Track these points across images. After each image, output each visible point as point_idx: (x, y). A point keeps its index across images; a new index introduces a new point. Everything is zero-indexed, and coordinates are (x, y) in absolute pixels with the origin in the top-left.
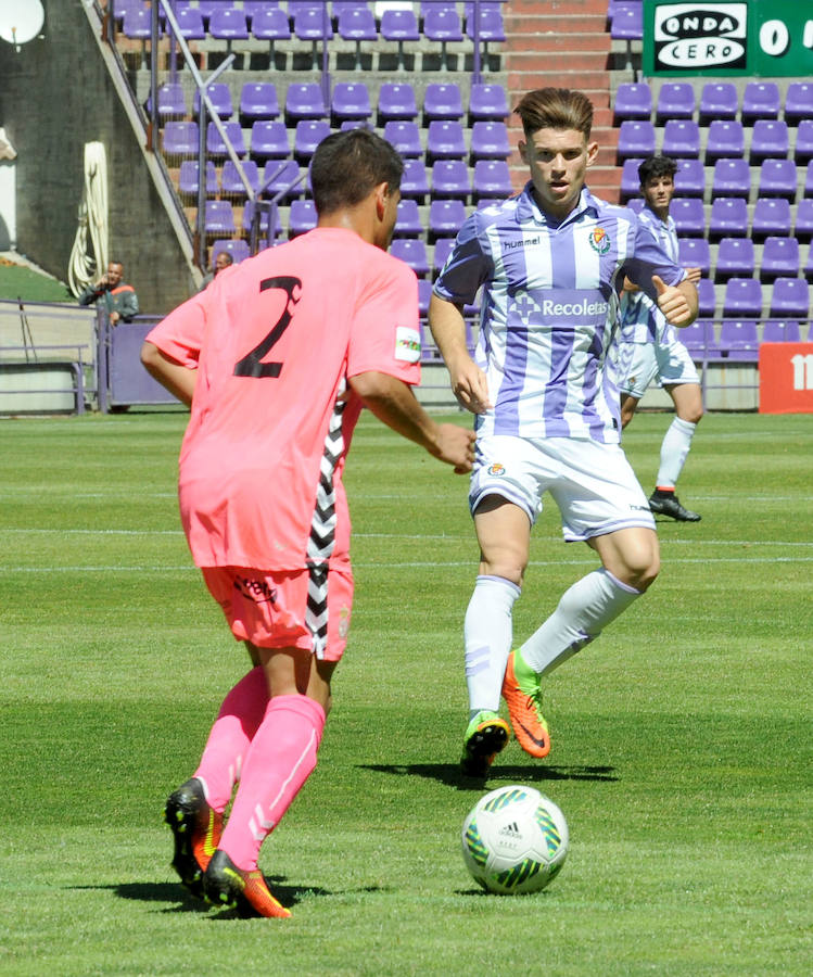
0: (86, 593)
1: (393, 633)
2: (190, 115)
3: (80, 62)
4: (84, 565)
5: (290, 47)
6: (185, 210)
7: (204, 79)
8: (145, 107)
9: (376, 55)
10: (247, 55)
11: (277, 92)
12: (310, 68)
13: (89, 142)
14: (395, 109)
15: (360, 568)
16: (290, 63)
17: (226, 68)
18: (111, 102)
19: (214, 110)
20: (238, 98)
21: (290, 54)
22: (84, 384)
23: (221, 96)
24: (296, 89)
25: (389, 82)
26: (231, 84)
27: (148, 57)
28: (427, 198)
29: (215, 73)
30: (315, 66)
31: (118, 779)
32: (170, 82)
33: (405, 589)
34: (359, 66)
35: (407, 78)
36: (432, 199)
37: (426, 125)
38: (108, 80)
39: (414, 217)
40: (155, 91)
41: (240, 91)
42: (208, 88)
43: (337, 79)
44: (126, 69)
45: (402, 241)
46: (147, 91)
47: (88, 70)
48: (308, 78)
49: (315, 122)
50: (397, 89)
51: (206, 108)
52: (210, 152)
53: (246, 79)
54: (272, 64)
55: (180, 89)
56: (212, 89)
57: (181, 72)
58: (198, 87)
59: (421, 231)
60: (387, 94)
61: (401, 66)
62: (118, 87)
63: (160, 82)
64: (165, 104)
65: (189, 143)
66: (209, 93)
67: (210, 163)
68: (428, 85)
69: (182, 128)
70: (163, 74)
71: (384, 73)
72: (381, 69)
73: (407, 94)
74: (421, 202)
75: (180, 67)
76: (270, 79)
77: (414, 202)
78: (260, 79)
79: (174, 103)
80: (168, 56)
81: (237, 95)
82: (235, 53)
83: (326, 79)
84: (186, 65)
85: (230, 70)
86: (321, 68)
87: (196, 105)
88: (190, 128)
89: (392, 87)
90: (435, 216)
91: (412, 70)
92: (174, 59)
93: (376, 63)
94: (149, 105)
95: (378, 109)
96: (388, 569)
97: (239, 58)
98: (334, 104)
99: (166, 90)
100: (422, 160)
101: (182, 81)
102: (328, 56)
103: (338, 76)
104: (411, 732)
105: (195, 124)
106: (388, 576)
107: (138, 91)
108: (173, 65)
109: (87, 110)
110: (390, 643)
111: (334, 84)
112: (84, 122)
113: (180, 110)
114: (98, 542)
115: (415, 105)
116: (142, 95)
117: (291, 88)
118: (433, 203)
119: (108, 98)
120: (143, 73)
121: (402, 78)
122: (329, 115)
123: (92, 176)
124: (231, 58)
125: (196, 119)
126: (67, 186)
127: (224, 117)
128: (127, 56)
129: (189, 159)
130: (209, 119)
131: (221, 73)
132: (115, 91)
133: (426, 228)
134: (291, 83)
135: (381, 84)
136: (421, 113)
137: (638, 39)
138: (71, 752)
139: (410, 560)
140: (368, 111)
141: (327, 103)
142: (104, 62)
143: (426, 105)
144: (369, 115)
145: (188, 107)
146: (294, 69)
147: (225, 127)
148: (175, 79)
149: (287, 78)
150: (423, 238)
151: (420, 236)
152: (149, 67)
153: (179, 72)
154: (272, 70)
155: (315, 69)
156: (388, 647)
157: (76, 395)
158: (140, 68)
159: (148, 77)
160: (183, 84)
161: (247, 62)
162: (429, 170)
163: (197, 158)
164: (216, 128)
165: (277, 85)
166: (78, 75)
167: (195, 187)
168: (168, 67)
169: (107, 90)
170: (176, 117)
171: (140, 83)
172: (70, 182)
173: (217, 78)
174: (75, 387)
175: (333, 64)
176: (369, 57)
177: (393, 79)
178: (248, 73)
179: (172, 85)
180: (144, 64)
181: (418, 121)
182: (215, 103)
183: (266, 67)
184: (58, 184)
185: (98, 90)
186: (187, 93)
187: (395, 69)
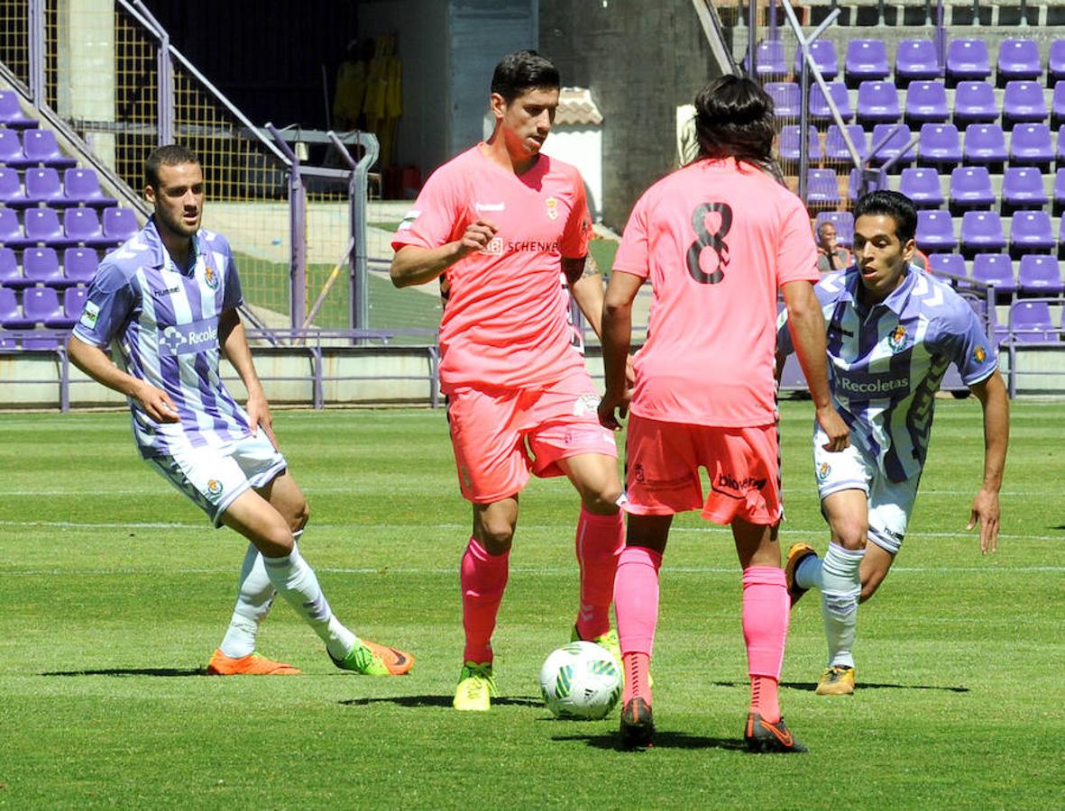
0: (683, 597)
1: (1021, 644)
2: (791, 75)
3: (672, 18)
4: (680, 566)
6: (785, 178)
7: (806, 36)
8: (742, 66)
9: (996, 8)
10: (854, 8)
11: (888, 49)
12: (923, 23)
13: (681, 105)
14: (1017, 68)
15: (981, 572)
16: (900, 18)
17: (830, 24)
18: (705, 60)
19: (818, 70)
20: (844, 56)
21: (901, 7)
23: (824, 54)
24: (908, 45)
25: (1010, 38)
26: (837, 41)
27: (746, 12)
28: (1053, 165)
29: (818, 29)
30: (929, 20)
31: (724, 801)
32: (770, 39)
33: (1034, 595)
34: (976, 20)
35: (1031, 33)
36: (1057, 167)
37: (1051, 85)
38: (702, 37)
39: (1038, 186)
40: (753, 49)
41: (846, 49)
42: (811, 45)
43: (953, 35)
44: (722, 25)
45: (1024, 213)
46: (745, 48)
47: (681, 27)
48: (920, 33)
49: (928, 82)
50: (1018, 45)
51: (809, 67)
52: (813, 116)
53: (853, 35)
54: (882, 19)
55: (780, 46)
56: (815, 46)
57: (782, 28)
58: (800, 44)
59: (1045, 202)
60: (1008, 51)
61: (1024, 20)
62: (712, 45)
63: (758, 39)
64: (764, 63)
65: (790, 106)
66: (812, 51)
67: (813, 127)
68: (1053, 40)
69: (782, 89)
70: (762, 31)
71: (1004, 28)
72: (1001, 24)
73: (1030, 51)
74: (1045, 170)
75: (781, 22)
76: (879, 35)
77: (1037, 169)
78: (866, 35)
79: (774, 62)
80: (767, 10)
81: (842, 53)
82: (840, 7)
83: (941, 35)
84: (786, 20)
85: (835, 25)
86: (934, 23)
87: (798, 65)
88: (791, 89)
89: (1012, 44)
91: (1037, 24)
92: (773, 14)
93: (995, 18)
94: (746, 64)
95: (997, 68)
96: (1016, 574)
97: (845, 12)
98: (949, 62)
99: (765, 48)
100: (1047, 123)
101: (782, 38)
102: (943, 9)
103: (954, 32)
104: (1044, 754)
105: (796, 85)
106: (1015, 580)
107: (734, 49)
108: (773, 21)
109: (679, 70)
110: (1018, 654)
111: (950, 40)
112: (676, 83)
113: (780, 69)
114: (696, 541)
115: (1039, 63)
116: (739, 53)
117: (905, 43)
118: (1059, 170)
119: (701, 56)
120: (739, 29)
121: (1024, 34)
122: (943, 75)
123: (685, 142)
124: (837, 12)
125: (797, 79)
126: (658, 153)
127: (828, 77)
128: (722, 11)
129: (790, 123)
130: (812, 79)
131: (825, 29)
132: (710, 49)
133: (1051, 197)
134: (902, 40)
135: (1001, 40)
136: (1045, 72)
138: (672, 770)
139: (1039, 564)
140: (987, 70)
141: (942, 60)
142: (698, 17)
143: (1051, 63)
144: (989, 74)
145: (788, 66)
146: (906, 24)
147: (829, 88)
148: (775, 36)
149: (898, 34)
150: (1047, 209)
151: (1044, 206)
152: (746, 23)
153: (779, 28)
154: (882, 25)
155: (929, 24)
156: (1016, 660)
158: (736, 24)
159: (746, 33)
160: (784, 40)
161: (853, 17)
162: (1055, 134)
163: (798, 122)
164: (820, 89)
165: (887, 42)
166: (670, 32)
167: (796, 154)
168: (767, 23)
169: (701, 48)
170: (777, 78)
171: (736, 40)
172: (660, 148)
173: (821, 33)
175: (948, 18)
176: (989, 10)
177: (1014, 34)
178: (853, 29)
179: (772, 42)
180: (741, 20)
181: (1043, 80)
182: (818, 62)
183: (875, 23)
184: (648, 152)
185: (691, 48)
186: (789, 52)
187: (1017, 23)
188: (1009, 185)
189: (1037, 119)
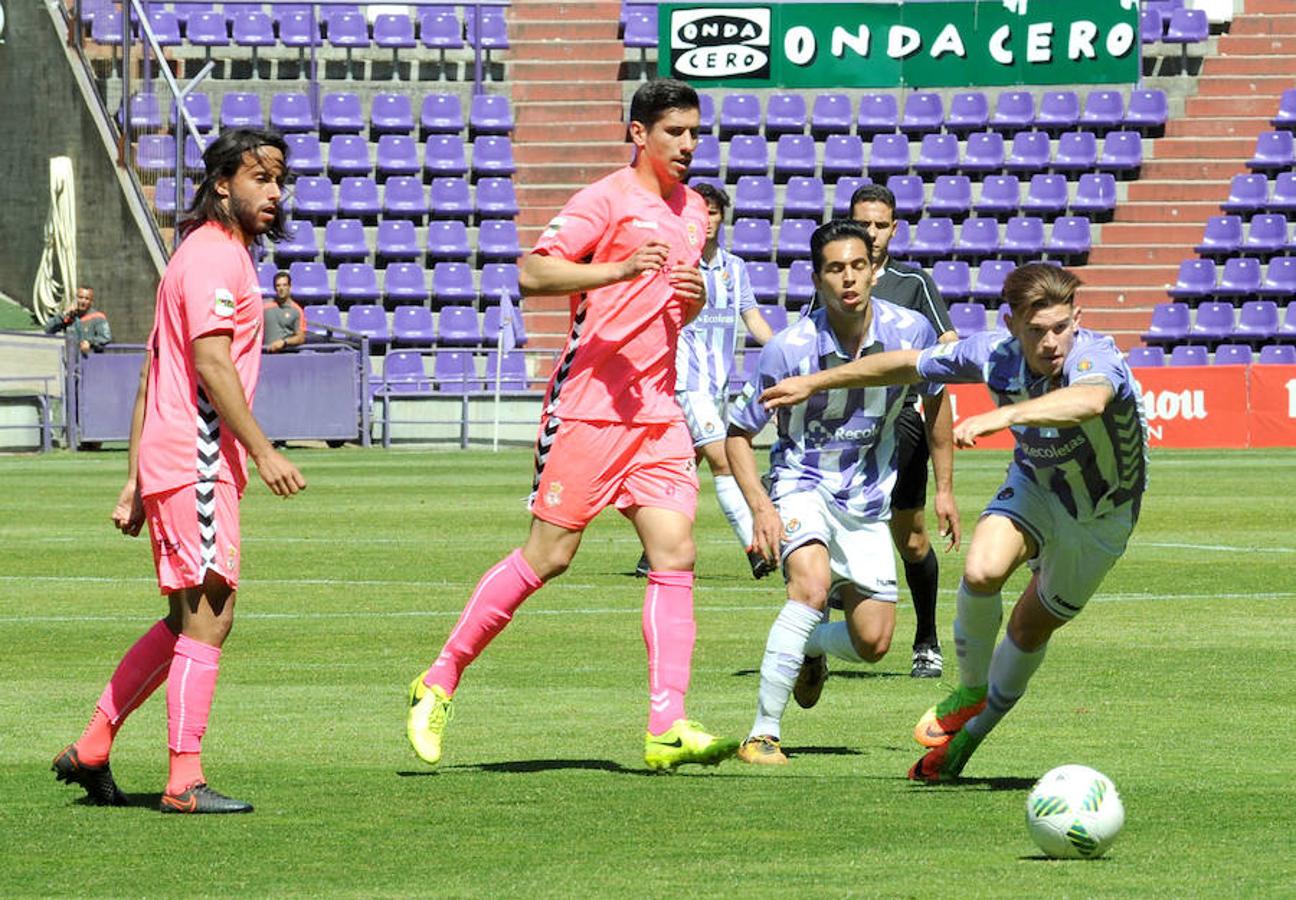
0: (56, 646)
1: (391, 688)
2: (166, 127)
3: (45, 69)
4: (53, 615)
5: (276, 53)
6: (161, 230)
7: (181, 88)
8: (116, 118)
9: (368, 63)
10: (228, 62)
11: (262, 103)
12: (296, 77)
13: (55, 156)
14: (390, 122)
15: (354, 618)
16: (274, 71)
17: (204, 77)
18: (79, 111)
19: (192, 122)
20: (219, 109)
21: (275, 62)
22: (51, 418)
23: (199, 107)
24: (282, 99)
25: (383, 93)
26: (211, 94)
27: (119, 64)
28: (425, 219)
29: (193, 82)
30: (302, 74)
31: (93, 847)
32: (144, 91)
33: (404, 640)
34: (349, 75)
35: (403, 88)
36: (430, 220)
37: (423, 139)
38: (76, 89)
39: (411, 239)
40: (127, 101)
41: (220, 102)
42: (185, 98)
43: (327, 89)
44: (95, 77)
45: (398, 265)
46: (119, 100)
47: (54, 78)
48: (294, 87)
49: (303, 135)
50: (391, 100)
51: (183, 119)
52: (188, 168)
53: (227, 88)
54: (256, 73)
55: (154, 98)
56: (190, 99)
57: (157, 80)
58: (174, 97)
59: (418, 254)
60: (380, 106)
61: (396, 75)
62: (86, 97)
63: (132, 91)
64: (138, 115)
65: (165, 158)
66: (186, 103)
67: (188, 179)
68: (424, 96)
69: (156, 141)
70: (136, 83)
71: (377, 83)
72: (374, 78)
73: (402, 107)
74: (418, 222)
75: (155, 75)
76: (253, 88)
77: (411, 223)
78: (241, 88)
79: (148, 114)
80: (141, 63)
81: (216, 104)
82: (214, 60)
83: (315, 88)
84: (161, 73)
85: (209, 78)
86: (308, 77)
87: (172, 117)
88: (166, 140)
89: (386, 98)
90: (433, 237)
91: (408, 79)
92: (147, 65)
93: (368, 72)
94: (120, 116)
95: (371, 122)
96: (385, 618)
97: (220, 65)
98: (323, 116)
99: (139, 99)
100: (419, 176)
101: (156, 90)
102: (316, 64)
103: (327, 86)
104: (411, 794)
105: (170, 137)
106: (386, 625)
107: (109, 100)
108: (148, 73)
109: (52, 122)
110: (388, 698)
111: (323, 94)
112: (50, 135)
113: (156, 121)
114: (69, 590)
115: (411, 117)
116: (113, 105)
117: (280, 97)
118: (433, 223)
119: (75, 107)
120: (113, 81)
121: (397, 88)
122: (317, 128)
123: (59, 194)
124: (211, 65)
125: (172, 131)
126: (31, 204)
127: (203, 130)
128: (95, 62)
129: (165, 175)
130: (187, 132)
131: (199, 82)
132: (83, 101)
133: (424, 250)
134: (276, 94)
135: (374, 94)
136: (417, 126)
137: (654, 46)
138: (41, 817)
139: (410, 609)
140: (360, 124)
141: (316, 114)
142: (71, 69)
143: (423, 117)
144: (362, 128)
145: (163, 118)
146: (280, 78)
147: (204, 141)
148: (149, 88)
149: (272, 88)
150: (421, 262)
151: (418, 259)
152: (120, 75)
153: (153, 80)
154: (256, 78)
155: (302, 78)
156: (386, 703)
157: (42, 430)
158: (109, 76)
159: (119, 86)
160: (158, 93)
161: (228, 71)
162: (427, 188)
163: (173, 174)
164: (195, 142)
165: (261, 96)
166: (43, 84)
167: (171, 205)
168: (141, 75)
169: (75, 99)
170: (151, 130)
171: (110, 93)
172: (34, 199)
173: (195, 86)
174: (41, 422)
175: (321, 73)
176: (362, 65)
177: (386, 89)
178: (228, 83)
179: (146, 95)
180: (115, 72)
181: (415, 135)
182: (192, 114)
183: (249, 76)
184: (21, 202)
185: (64, 98)
186: (163, 104)
187: (390, 78)
188: (383, 238)
189: (411, 173)
